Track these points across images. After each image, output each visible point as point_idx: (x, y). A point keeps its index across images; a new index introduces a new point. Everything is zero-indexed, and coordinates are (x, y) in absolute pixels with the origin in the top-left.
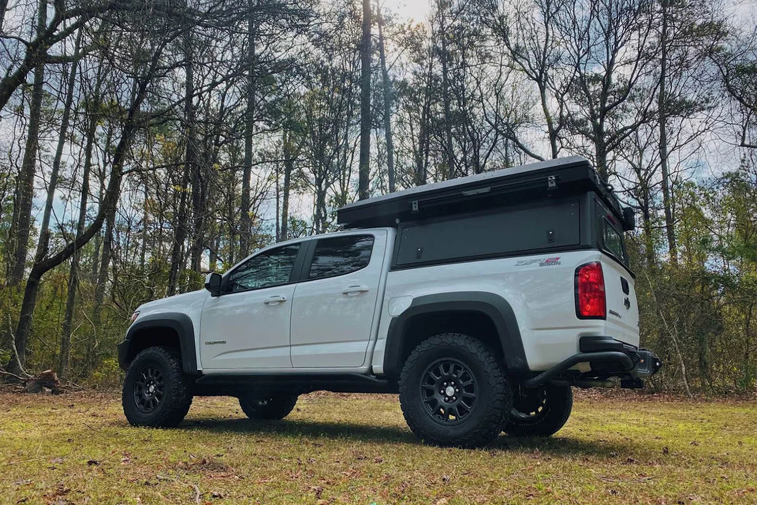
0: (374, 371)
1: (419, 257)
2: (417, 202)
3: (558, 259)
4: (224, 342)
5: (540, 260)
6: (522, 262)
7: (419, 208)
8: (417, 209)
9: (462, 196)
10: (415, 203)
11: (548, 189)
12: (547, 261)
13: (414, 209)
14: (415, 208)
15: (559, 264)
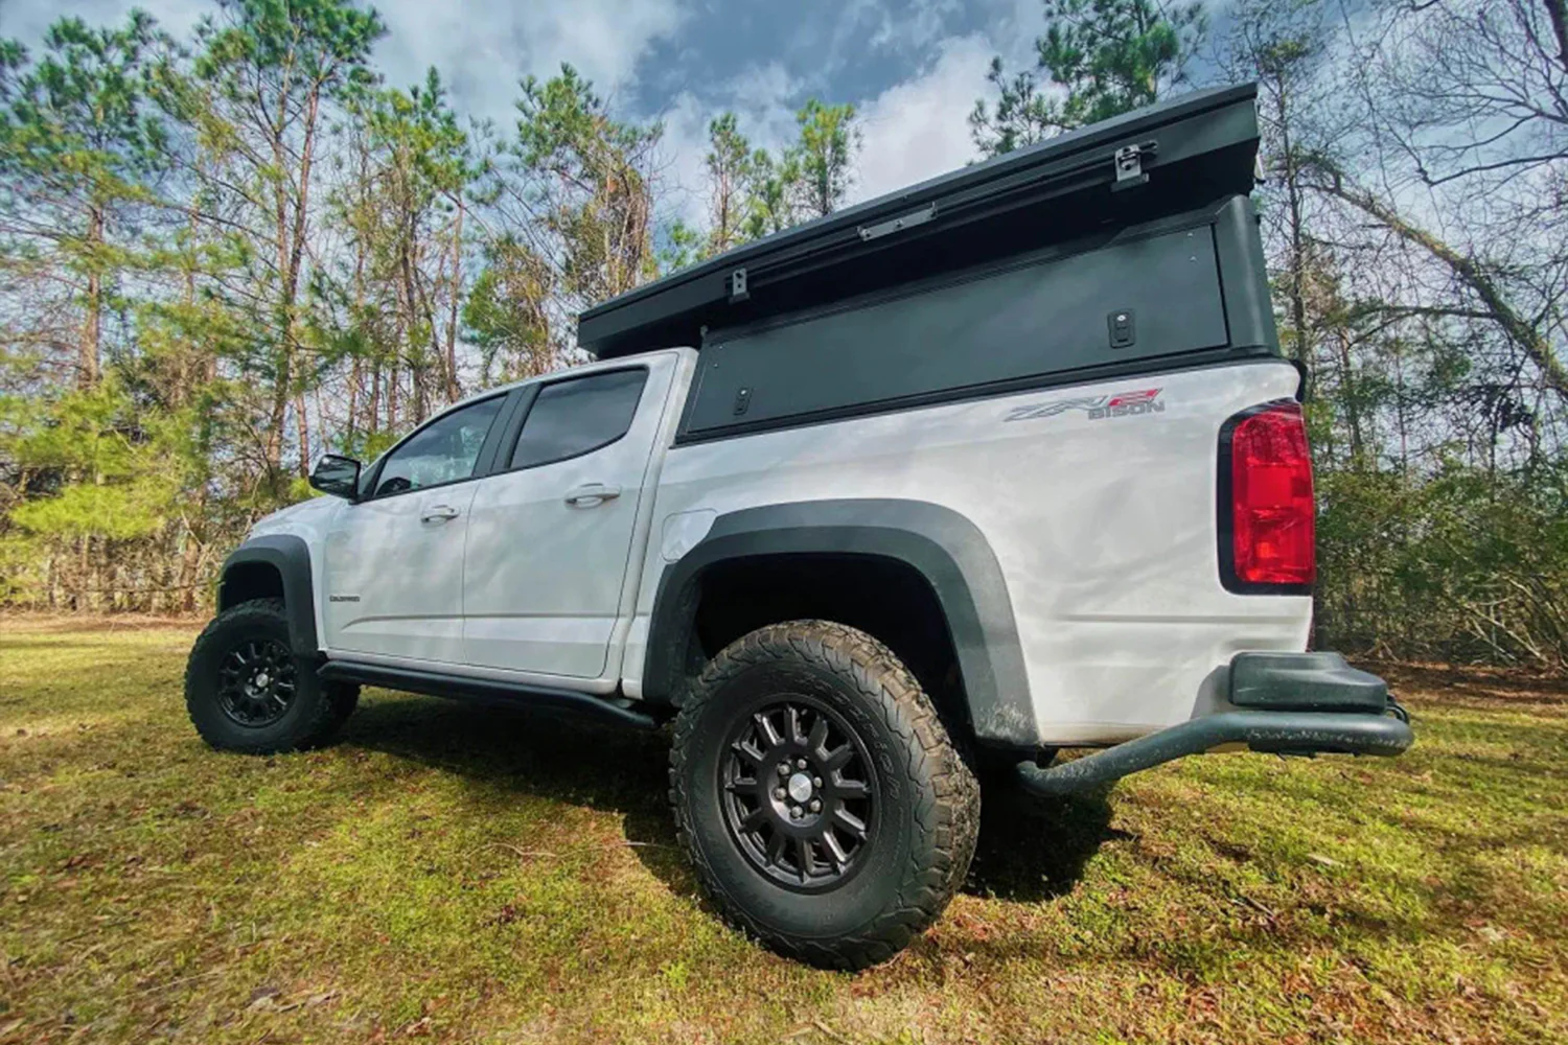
0: (626, 691)
1: (740, 411)
2: (743, 272)
3: (1151, 393)
4: (355, 599)
5: (1088, 401)
6: (1028, 409)
7: (748, 289)
8: (743, 290)
9: (860, 243)
10: (739, 276)
11: (1115, 188)
12: (1114, 403)
13: (737, 291)
14: (740, 288)
15: (1161, 408)
